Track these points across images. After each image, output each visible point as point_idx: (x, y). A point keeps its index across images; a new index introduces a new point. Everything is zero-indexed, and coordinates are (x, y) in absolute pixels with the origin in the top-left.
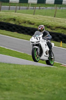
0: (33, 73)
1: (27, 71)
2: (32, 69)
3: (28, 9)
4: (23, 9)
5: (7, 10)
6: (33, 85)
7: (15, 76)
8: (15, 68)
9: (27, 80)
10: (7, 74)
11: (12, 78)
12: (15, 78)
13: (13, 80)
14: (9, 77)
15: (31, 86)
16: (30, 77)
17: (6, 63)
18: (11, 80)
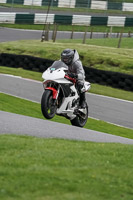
0: (119, 159)
1: (107, 154)
2: (118, 150)
3: (107, 36)
4: (97, 36)
5: (68, 40)
6: (120, 181)
7: (85, 164)
8: (85, 149)
9: (108, 171)
10: (69, 159)
11: (79, 168)
12: (86, 168)
13: (82, 172)
14: (74, 165)
15: (116, 183)
16: (113, 166)
17: (67, 140)
18: (77, 172)
